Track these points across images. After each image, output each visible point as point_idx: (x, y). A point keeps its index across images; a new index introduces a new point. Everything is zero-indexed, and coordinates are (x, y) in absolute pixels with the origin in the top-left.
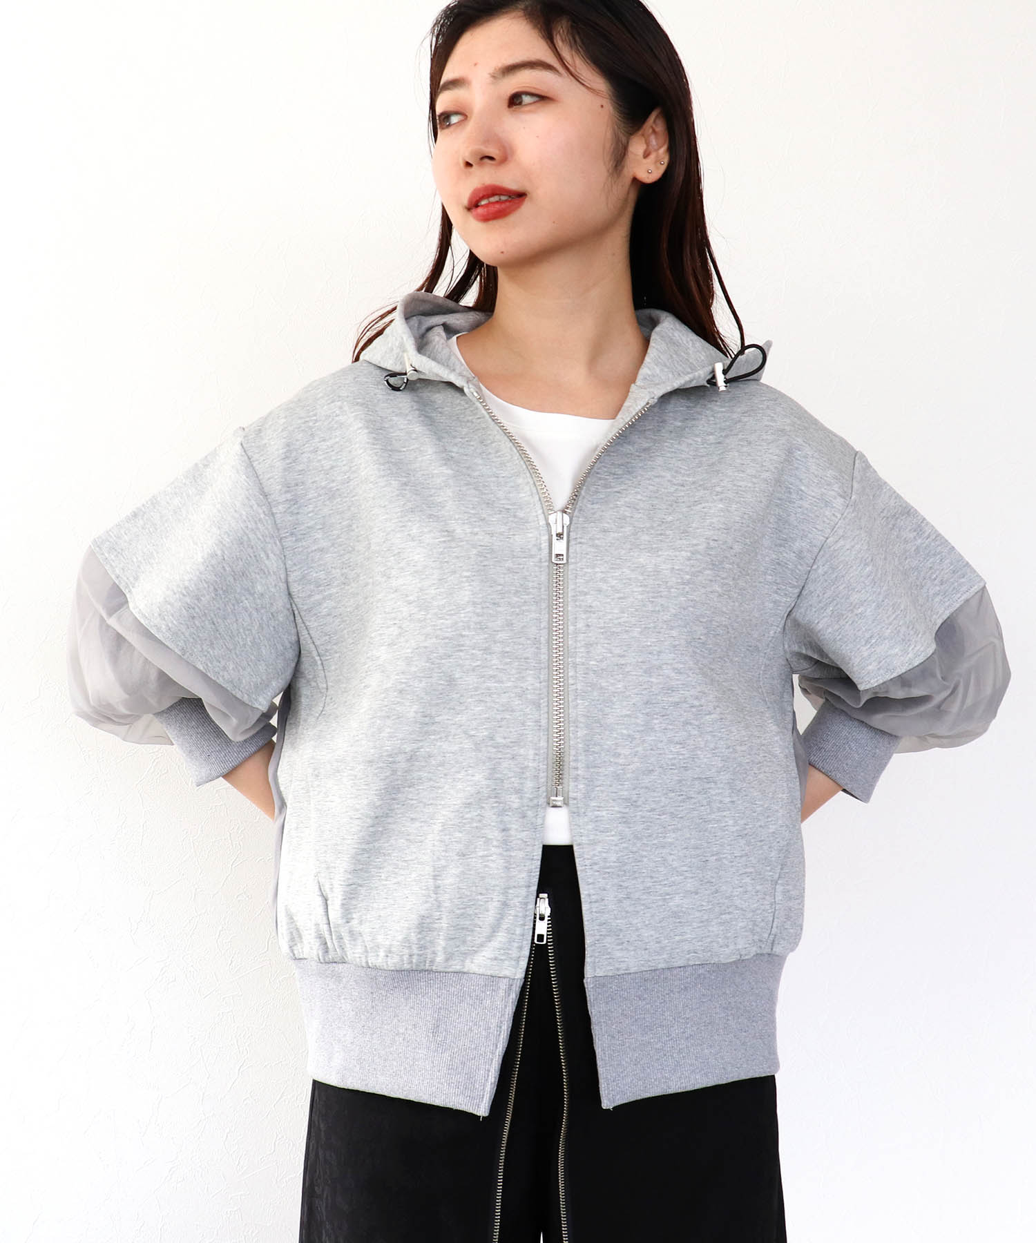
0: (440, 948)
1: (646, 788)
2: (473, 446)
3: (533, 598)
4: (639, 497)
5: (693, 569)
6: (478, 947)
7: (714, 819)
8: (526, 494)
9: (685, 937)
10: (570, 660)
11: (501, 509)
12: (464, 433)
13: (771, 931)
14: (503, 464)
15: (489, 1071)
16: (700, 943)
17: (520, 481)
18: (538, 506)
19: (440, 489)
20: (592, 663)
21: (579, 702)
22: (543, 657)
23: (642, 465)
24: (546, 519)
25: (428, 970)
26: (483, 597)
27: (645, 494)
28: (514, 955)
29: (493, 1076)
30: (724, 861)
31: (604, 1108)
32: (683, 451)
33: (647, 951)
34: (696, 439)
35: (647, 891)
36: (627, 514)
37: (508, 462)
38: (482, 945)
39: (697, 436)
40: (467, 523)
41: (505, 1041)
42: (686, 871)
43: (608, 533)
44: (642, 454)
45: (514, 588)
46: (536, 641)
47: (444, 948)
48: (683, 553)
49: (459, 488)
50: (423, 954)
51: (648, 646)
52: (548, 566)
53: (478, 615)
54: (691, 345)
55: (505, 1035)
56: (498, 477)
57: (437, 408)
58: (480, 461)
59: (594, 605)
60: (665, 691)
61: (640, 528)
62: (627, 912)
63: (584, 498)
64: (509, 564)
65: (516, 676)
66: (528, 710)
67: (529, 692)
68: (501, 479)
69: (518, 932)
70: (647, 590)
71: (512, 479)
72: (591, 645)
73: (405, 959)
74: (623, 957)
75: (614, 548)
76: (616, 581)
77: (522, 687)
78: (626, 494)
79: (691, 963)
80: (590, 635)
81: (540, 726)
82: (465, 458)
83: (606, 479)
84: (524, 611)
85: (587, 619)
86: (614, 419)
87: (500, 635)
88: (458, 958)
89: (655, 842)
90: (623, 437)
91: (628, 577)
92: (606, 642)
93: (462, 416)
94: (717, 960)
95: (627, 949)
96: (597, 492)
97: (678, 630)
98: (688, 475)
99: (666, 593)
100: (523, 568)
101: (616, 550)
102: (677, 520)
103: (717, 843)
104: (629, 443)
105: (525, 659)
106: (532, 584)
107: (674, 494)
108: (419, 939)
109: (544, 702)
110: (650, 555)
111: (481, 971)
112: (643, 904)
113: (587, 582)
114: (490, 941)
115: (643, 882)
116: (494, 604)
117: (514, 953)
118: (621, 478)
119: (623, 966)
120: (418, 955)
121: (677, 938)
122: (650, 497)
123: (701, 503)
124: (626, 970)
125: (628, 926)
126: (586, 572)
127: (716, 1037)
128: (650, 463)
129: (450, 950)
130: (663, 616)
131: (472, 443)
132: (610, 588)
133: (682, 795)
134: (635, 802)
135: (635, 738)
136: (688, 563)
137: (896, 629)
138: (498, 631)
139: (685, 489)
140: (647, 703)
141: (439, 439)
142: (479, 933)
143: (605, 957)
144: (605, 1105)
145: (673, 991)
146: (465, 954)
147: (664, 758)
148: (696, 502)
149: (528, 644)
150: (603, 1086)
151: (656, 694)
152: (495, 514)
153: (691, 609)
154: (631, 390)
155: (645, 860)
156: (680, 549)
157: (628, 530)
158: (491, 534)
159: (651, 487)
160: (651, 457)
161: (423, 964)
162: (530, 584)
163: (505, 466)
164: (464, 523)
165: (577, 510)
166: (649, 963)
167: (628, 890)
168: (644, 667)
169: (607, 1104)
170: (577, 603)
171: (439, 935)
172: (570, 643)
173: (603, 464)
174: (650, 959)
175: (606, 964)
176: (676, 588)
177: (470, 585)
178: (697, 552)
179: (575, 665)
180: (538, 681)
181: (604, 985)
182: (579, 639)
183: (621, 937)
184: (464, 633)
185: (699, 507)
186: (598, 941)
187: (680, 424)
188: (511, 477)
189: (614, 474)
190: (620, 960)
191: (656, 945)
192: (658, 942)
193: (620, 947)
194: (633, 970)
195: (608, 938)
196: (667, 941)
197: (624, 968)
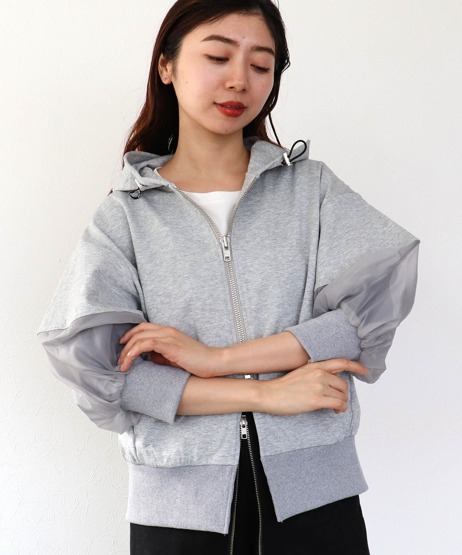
0: (195, 454)
2: (176, 214)
3: (220, 280)
4: (260, 223)
5: (293, 254)
6: (214, 452)
8: (207, 231)
9: (307, 433)
10: (242, 307)
11: (197, 241)
12: (171, 210)
13: (351, 425)
14: (193, 220)
15: (225, 512)
16: (315, 435)
17: (203, 226)
18: (214, 235)
19: (165, 238)
20: (253, 307)
21: (250, 327)
22: (229, 308)
23: (259, 208)
24: (219, 241)
25: (189, 466)
26: (196, 285)
27: (263, 221)
28: (233, 454)
29: (228, 514)
31: (279, 522)
32: (276, 198)
33: (289, 441)
34: (281, 193)
36: (256, 232)
37: (195, 219)
38: (216, 450)
39: (282, 191)
40: (181, 251)
41: (231, 496)
43: (249, 243)
44: (257, 204)
45: (210, 278)
46: (225, 301)
47: (198, 453)
48: (286, 248)
49: (174, 236)
50: (187, 458)
52: (224, 264)
53: (195, 293)
54: (271, 149)
55: (232, 493)
56: (191, 227)
57: (156, 202)
58: (182, 221)
59: (249, 279)
60: (285, 315)
61: (264, 237)
63: (234, 228)
64: (205, 266)
65: (219, 319)
66: (227, 335)
67: (225, 326)
68: (193, 227)
69: (234, 442)
70: (273, 267)
71: (199, 226)
72: (251, 298)
73: (178, 461)
74: (278, 445)
75: (253, 250)
76: (257, 266)
77: (222, 325)
78: (254, 223)
79: (313, 446)
80: (249, 294)
81: (233, 342)
82: (174, 220)
83: (243, 218)
84: (217, 288)
85: (247, 286)
86: (241, 190)
87: (208, 301)
88: (204, 458)
90: (247, 198)
91: (262, 262)
92: (258, 295)
93: (169, 203)
94: (325, 443)
95: (279, 441)
96: (240, 225)
97: (290, 285)
98: (281, 210)
99: (281, 268)
100: (213, 267)
101: (255, 250)
102: (280, 232)
104: (250, 200)
105: (221, 310)
106: (218, 273)
107: (277, 219)
108: (184, 450)
109: (233, 330)
110: (271, 250)
111: (217, 463)
113: (244, 268)
114: (220, 448)
116: (202, 287)
117: (232, 453)
118: (250, 216)
119: (279, 450)
120: (184, 458)
122: (266, 222)
123: (290, 223)
124: (281, 451)
126: (243, 264)
127: (326, 481)
128: (262, 207)
129: (200, 454)
130: (282, 279)
131: (176, 213)
132: (255, 270)
136: (289, 252)
138: (207, 299)
139: (280, 216)
141: (160, 215)
142: (215, 444)
143: (269, 446)
144: (279, 520)
145: (305, 460)
146: (208, 456)
148: (287, 223)
149: (221, 303)
150: (277, 511)
152: (194, 244)
153: (295, 274)
154: (246, 176)
156: (284, 247)
157: (258, 239)
158: (194, 254)
159: (265, 217)
160: (262, 204)
161: (187, 463)
162: (217, 274)
163: (194, 221)
164: (180, 252)
165: (232, 235)
166: (292, 447)
168: (275, 304)
169: (280, 519)
170: (241, 279)
171: (194, 447)
172: (241, 299)
173: (240, 212)
174: (292, 445)
175: (270, 449)
176: (287, 265)
177: (189, 281)
178: (293, 246)
179: (245, 310)
180: (229, 320)
181: (271, 460)
182: (245, 296)
183: (276, 435)
184: (190, 303)
185: (289, 226)
186: (264, 438)
187: (272, 187)
188: (198, 225)
189: (246, 215)
190: (277, 447)
191: (294, 438)
192: (295, 436)
193: (276, 440)
194: (284, 451)
195: (269, 436)
196: (299, 435)
197: (280, 451)
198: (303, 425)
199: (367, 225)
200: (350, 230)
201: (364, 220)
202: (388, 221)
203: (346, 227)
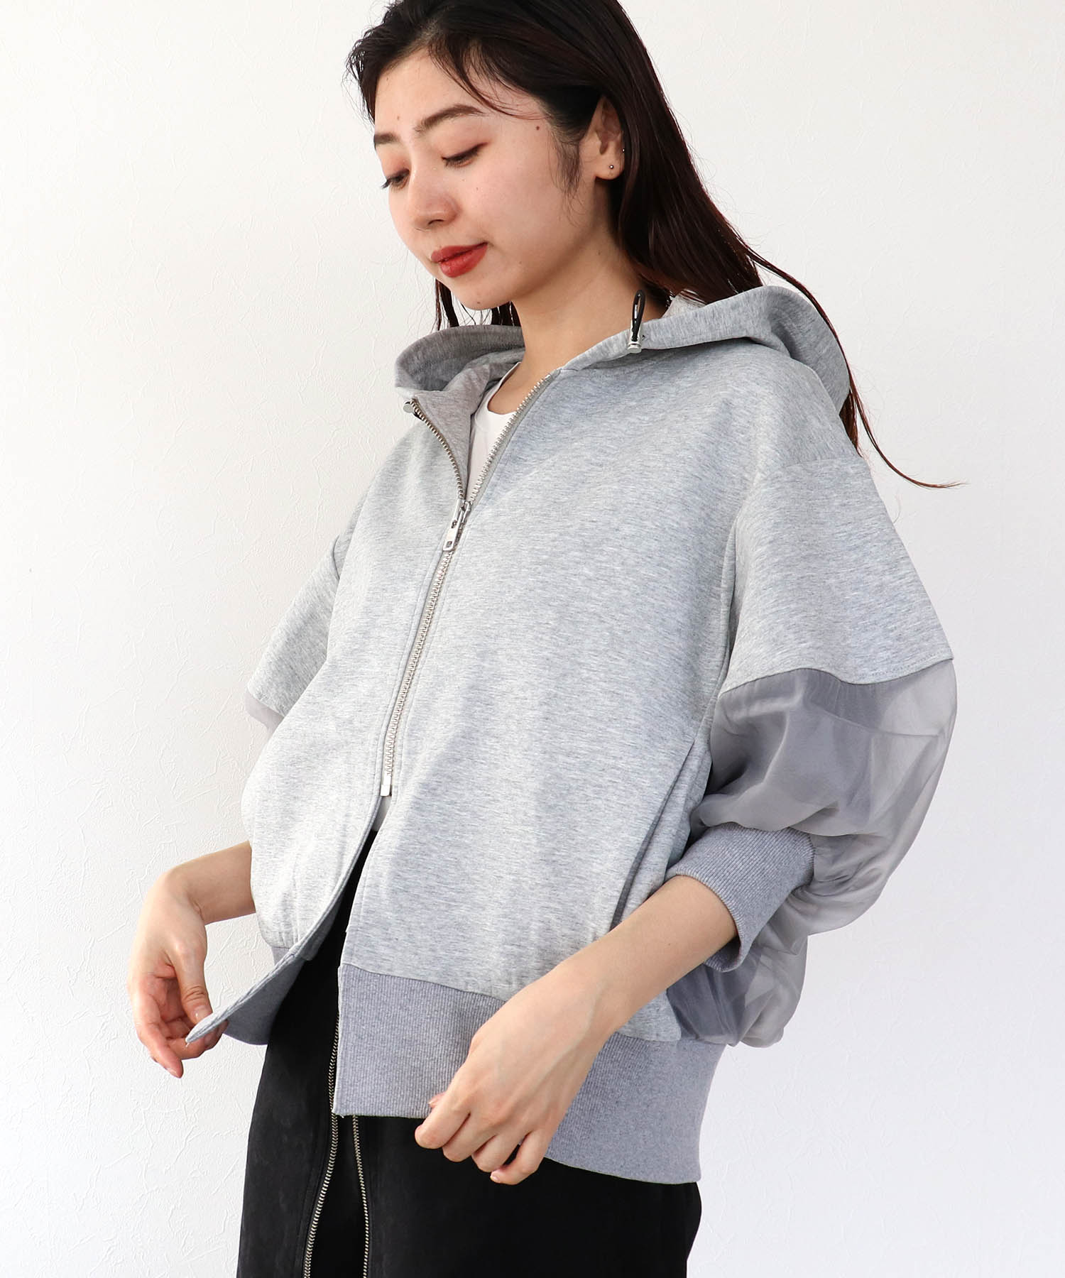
1: (449, 777)
7: (517, 833)
9: (466, 955)
20: (439, 646)
21: (418, 686)
26: (377, 584)
30: (524, 885)
31: (335, 1113)
33: (417, 957)
35: (430, 890)
42: (478, 881)
46: (407, 627)
47: (299, 928)
50: (290, 931)
51: (487, 628)
52: (439, 554)
53: (369, 600)
59: (459, 589)
62: (401, 906)
64: (407, 553)
65: (385, 662)
66: (384, 695)
67: (388, 677)
72: (446, 629)
74: (387, 955)
77: (385, 673)
80: (447, 619)
81: (387, 711)
84: (404, 597)
85: (450, 603)
87: (381, 620)
89: (450, 839)
92: (455, 624)
95: (394, 948)
100: (419, 556)
101: (497, 533)
103: (518, 861)
105: (394, 645)
106: (420, 570)
108: (284, 916)
109: (396, 688)
112: (422, 903)
113: (463, 566)
115: (427, 878)
116: (383, 589)
119: (386, 965)
120: (286, 933)
121: (457, 954)
124: (389, 970)
125: (398, 921)
126: (465, 557)
129: (303, 930)
132: (476, 572)
133: (489, 795)
134: (435, 789)
135: (450, 723)
137: (769, 625)
138: (379, 616)
140: (472, 687)
143: (366, 948)
144: (336, 1110)
147: (476, 749)
150: (337, 1087)
151: (486, 680)
155: (434, 855)
161: (291, 941)
162: (418, 571)
165: (483, 499)
167: (408, 883)
169: (338, 1109)
170: (449, 589)
172: (432, 628)
174: (421, 967)
175: (366, 957)
179: (428, 650)
180: (398, 667)
181: (360, 979)
182: (439, 624)
183: (389, 932)
186: (361, 928)
190: (384, 957)
191: (430, 953)
192: (433, 951)
193: (387, 943)
194: (397, 973)
195: (375, 929)
196: (444, 953)
197: (387, 968)
198: (462, 936)
199: (852, 553)
200: (810, 555)
201: (850, 535)
202: (902, 562)
203: (805, 544)
